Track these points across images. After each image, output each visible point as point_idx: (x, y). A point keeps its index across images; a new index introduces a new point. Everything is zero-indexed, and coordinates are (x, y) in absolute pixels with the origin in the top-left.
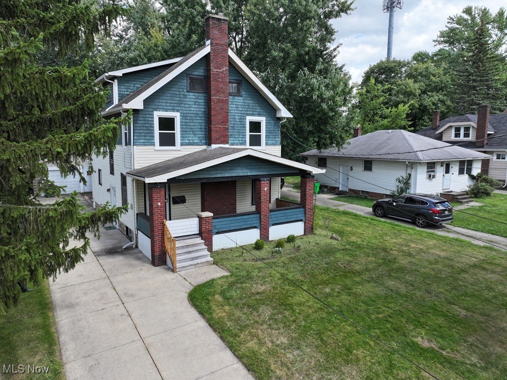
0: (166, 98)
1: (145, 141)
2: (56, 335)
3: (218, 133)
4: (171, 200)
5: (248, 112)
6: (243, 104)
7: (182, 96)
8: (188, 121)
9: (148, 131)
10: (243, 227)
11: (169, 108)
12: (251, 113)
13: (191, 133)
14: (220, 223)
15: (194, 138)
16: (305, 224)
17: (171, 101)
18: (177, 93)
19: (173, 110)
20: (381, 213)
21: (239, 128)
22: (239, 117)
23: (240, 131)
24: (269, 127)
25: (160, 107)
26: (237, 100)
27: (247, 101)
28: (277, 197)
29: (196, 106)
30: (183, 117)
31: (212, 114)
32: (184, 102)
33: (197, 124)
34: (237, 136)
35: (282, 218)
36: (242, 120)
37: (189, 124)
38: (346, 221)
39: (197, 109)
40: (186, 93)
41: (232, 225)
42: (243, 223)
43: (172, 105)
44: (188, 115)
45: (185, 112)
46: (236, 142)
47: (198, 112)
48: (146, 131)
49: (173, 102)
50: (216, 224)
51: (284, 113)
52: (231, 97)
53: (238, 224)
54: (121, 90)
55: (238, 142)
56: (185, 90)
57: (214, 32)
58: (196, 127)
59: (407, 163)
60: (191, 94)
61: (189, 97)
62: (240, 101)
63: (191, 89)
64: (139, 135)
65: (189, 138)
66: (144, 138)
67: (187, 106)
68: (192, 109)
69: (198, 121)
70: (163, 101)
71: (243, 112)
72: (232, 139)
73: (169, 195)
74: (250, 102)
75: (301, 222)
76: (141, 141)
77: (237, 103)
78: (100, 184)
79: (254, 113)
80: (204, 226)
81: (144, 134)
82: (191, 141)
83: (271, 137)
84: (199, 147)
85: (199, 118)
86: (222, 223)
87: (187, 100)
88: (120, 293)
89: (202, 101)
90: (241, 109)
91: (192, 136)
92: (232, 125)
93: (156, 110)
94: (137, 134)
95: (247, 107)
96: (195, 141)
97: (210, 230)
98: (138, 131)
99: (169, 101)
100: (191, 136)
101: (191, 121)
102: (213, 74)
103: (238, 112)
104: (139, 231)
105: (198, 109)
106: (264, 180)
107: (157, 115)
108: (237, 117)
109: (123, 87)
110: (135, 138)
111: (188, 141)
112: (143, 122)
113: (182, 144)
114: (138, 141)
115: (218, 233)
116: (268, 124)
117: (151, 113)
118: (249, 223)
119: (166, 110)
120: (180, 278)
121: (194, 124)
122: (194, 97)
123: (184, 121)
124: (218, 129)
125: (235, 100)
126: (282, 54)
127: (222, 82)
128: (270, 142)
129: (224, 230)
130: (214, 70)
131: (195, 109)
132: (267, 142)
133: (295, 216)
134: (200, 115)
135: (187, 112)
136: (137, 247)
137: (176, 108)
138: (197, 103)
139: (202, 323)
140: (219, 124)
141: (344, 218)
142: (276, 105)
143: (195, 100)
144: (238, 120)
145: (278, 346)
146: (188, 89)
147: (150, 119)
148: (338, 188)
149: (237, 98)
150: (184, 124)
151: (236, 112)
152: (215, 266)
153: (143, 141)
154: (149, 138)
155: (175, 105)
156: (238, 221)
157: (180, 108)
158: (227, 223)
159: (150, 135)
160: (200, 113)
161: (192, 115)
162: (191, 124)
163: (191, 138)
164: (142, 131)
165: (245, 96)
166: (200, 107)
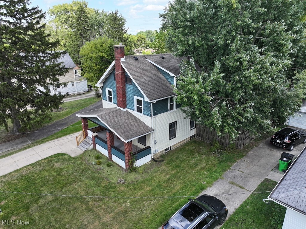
3: (119, 102)
8: (115, 93)
12: (136, 94)
19: (111, 88)
21: (132, 101)
23: (132, 103)
26: (130, 87)
27: (135, 88)
34: (131, 105)
35: (116, 153)
37: (115, 95)
40: (114, 81)
46: (130, 108)
52: (128, 85)
55: (131, 108)
56: (113, 79)
61: (114, 83)
62: (132, 87)
67: (114, 87)
71: (133, 93)
79: (138, 95)
83: (146, 110)
92: (128, 99)
93: (106, 87)
95: (134, 91)
99: (109, 84)
102: (116, 74)
108: (131, 96)
112: (104, 91)
113: (113, 103)
118: (105, 147)
119: (109, 88)
124: (119, 100)
128: (145, 113)
129: (98, 144)
130: (116, 72)
135: (114, 89)
140: (119, 98)
149: (130, 85)
151: (130, 93)
155: (111, 86)
158: (99, 141)
165: (133, 85)
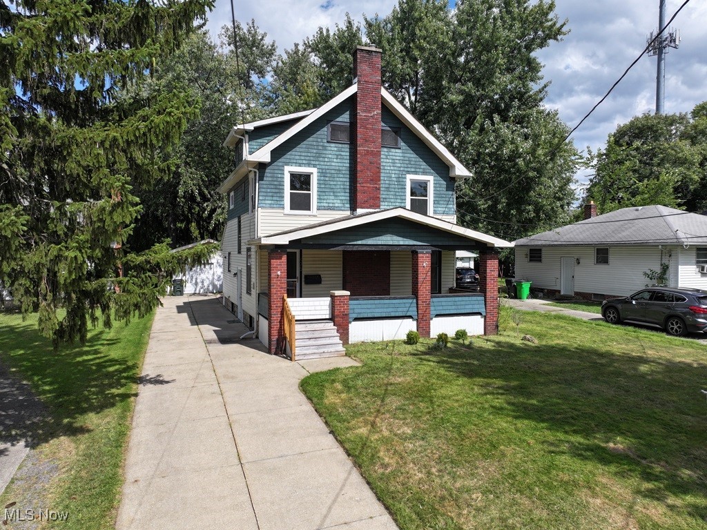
0: (301, 150)
1: (273, 202)
2: (133, 404)
3: (365, 195)
4: (303, 280)
5: (409, 169)
6: (402, 158)
7: (320, 148)
8: (327, 179)
9: (277, 191)
10: (393, 315)
11: (304, 162)
12: (413, 170)
13: (332, 193)
14: (359, 306)
15: (335, 201)
16: (485, 319)
17: (306, 154)
18: (315, 143)
19: (309, 165)
20: (614, 317)
21: (397, 190)
22: (396, 176)
23: (397, 194)
24: (438, 189)
25: (292, 161)
26: (393, 154)
27: (408, 155)
28: (451, 286)
29: (338, 160)
30: (322, 173)
31: (358, 169)
32: (323, 156)
33: (339, 183)
34: (393, 200)
35: (449, 307)
36: (401, 179)
37: (329, 182)
38: (557, 325)
39: (340, 164)
40: (326, 144)
41: (377, 310)
42: (393, 310)
43: (308, 158)
44: (328, 171)
45: (323, 167)
47: (341, 168)
48: (274, 191)
49: (309, 154)
50: (355, 307)
51: (460, 170)
52: (385, 150)
53: (385, 310)
54: (252, 147)
56: (325, 141)
57: (363, 68)
58: (338, 187)
59: (660, 247)
60: (333, 145)
61: (329, 148)
62: (398, 154)
63: (333, 139)
64: (265, 194)
65: (328, 201)
66: (270, 198)
67: (326, 160)
68: (333, 164)
69: (341, 179)
70: (296, 153)
71: (402, 169)
72: (386, 204)
73: (301, 272)
74: (412, 155)
75: (479, 317)
76: (267, 202)
77: (394, 158)
78: (229, 271)
79: (418, 170)
80: (337, 308)
81: (271, 194)
82: (331, 205)
83: (441, 202)
84: (341, 212)
85: (341, 176)
86: (363, 306)
87: (327, 152)
88: (218, 375)
89: (346, 153)
90: (399, 165)
91: (333, 198)
92: (387, 186)
93: (287, 164)
94: (263, 194)
95: (407, 162)
96: (337, 205)
97: (346, 315)
98: (264, 190)
99: (303, 154)
100: (331, 197)
101: (331, 179)
102: (361, 119)
103: (395, 168)
104: (260, 316)
105: (342, 165)
106: (423, 253)
107: (288, 170)
108: (393, 176)
109: (254, 144)
110: (261, 198)
111: (327, 205)
112: (270, 179)
113: (318, 209)
114: (263, 202)
115: (356, 319)
116: (438, 185)
117: (281, 168)
118: (400, 309)
119: (300, 165)
120: (297, 366)
121: (335, 183)
122: (335, 149)
123: (322, 178)
124: (366, 188)
125: (391, 154)
126: (461, 98)
127: (373, 129)
128: (439, 209)
129: (366, 316)
130: (361, 114)
131: (336, 164)
132: (435, 209)
133: (471, 306)
134: (344, 172)
135: (327, 167)
136: (257, 337)
137: (313, 162)
138: (339, 157)
139: (308, 407)
140: (366, 182)
141: (555, 323)
142: (448, 160)
143: (338, 153)
144: (395, 179)
145: (396, 435)
146: (329, 140)
147: (280, 176)
148: (559, 291)
149: (393, 150)
150: (322, 182)
151: (392, 168)
152: (347, 358)
153: (270, 202)
154: (278, 199)
155: (312, 158)
156: (386, 306)
157: (317, 163)
158: (369, 306)
159: (278, 195)
160: (344, 168)
161: (333, 172)
162: (332, 183)
163: (331, 201)
164: (268, 190)
165: (404, 148)
166: (344, 161)
